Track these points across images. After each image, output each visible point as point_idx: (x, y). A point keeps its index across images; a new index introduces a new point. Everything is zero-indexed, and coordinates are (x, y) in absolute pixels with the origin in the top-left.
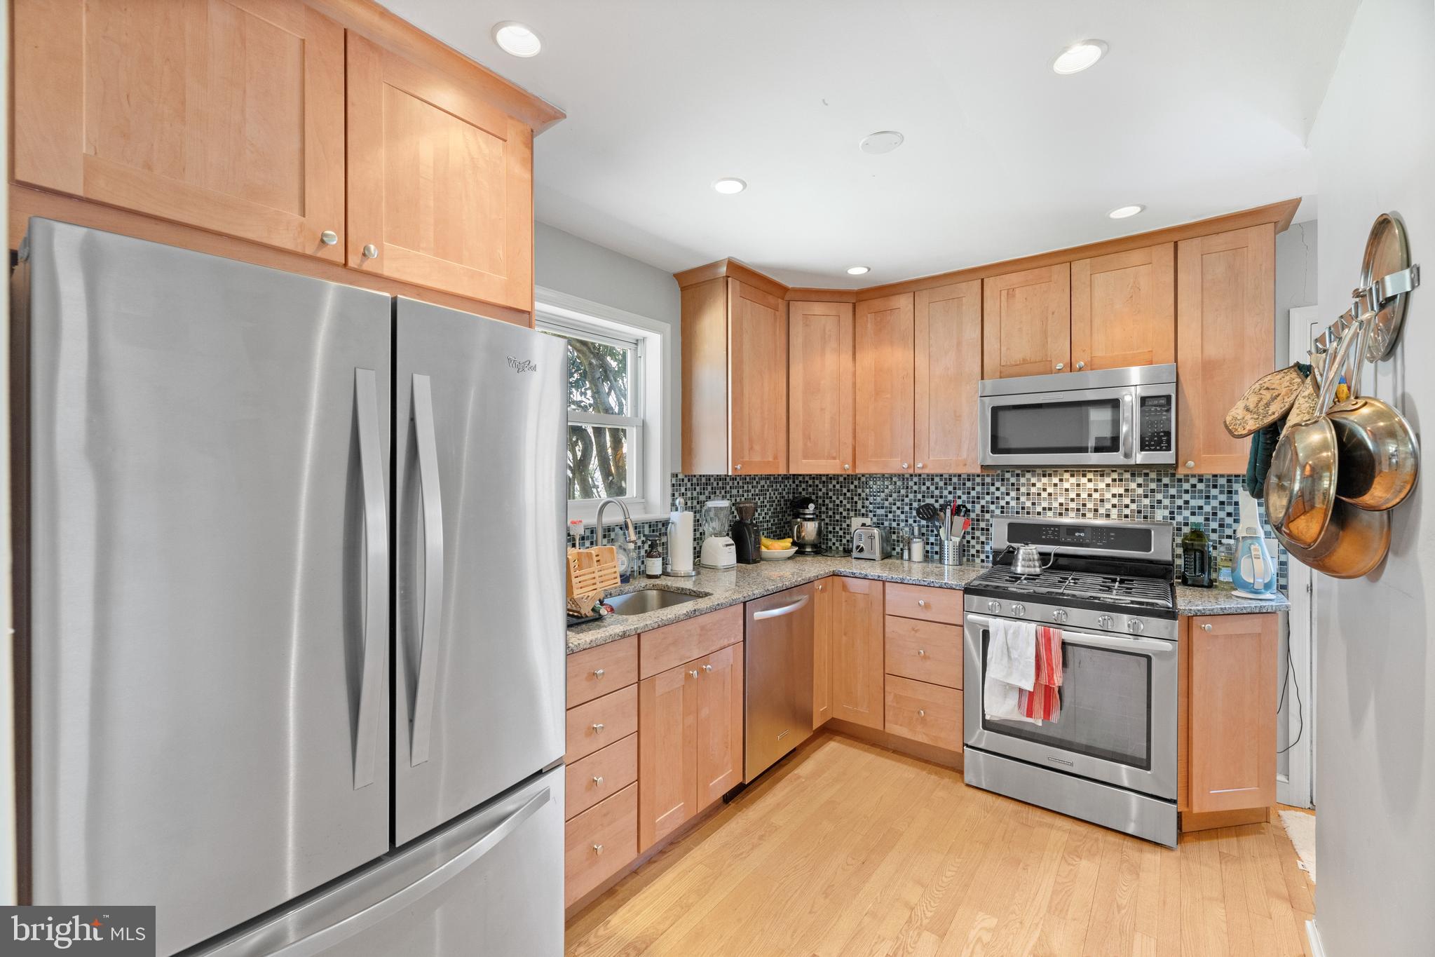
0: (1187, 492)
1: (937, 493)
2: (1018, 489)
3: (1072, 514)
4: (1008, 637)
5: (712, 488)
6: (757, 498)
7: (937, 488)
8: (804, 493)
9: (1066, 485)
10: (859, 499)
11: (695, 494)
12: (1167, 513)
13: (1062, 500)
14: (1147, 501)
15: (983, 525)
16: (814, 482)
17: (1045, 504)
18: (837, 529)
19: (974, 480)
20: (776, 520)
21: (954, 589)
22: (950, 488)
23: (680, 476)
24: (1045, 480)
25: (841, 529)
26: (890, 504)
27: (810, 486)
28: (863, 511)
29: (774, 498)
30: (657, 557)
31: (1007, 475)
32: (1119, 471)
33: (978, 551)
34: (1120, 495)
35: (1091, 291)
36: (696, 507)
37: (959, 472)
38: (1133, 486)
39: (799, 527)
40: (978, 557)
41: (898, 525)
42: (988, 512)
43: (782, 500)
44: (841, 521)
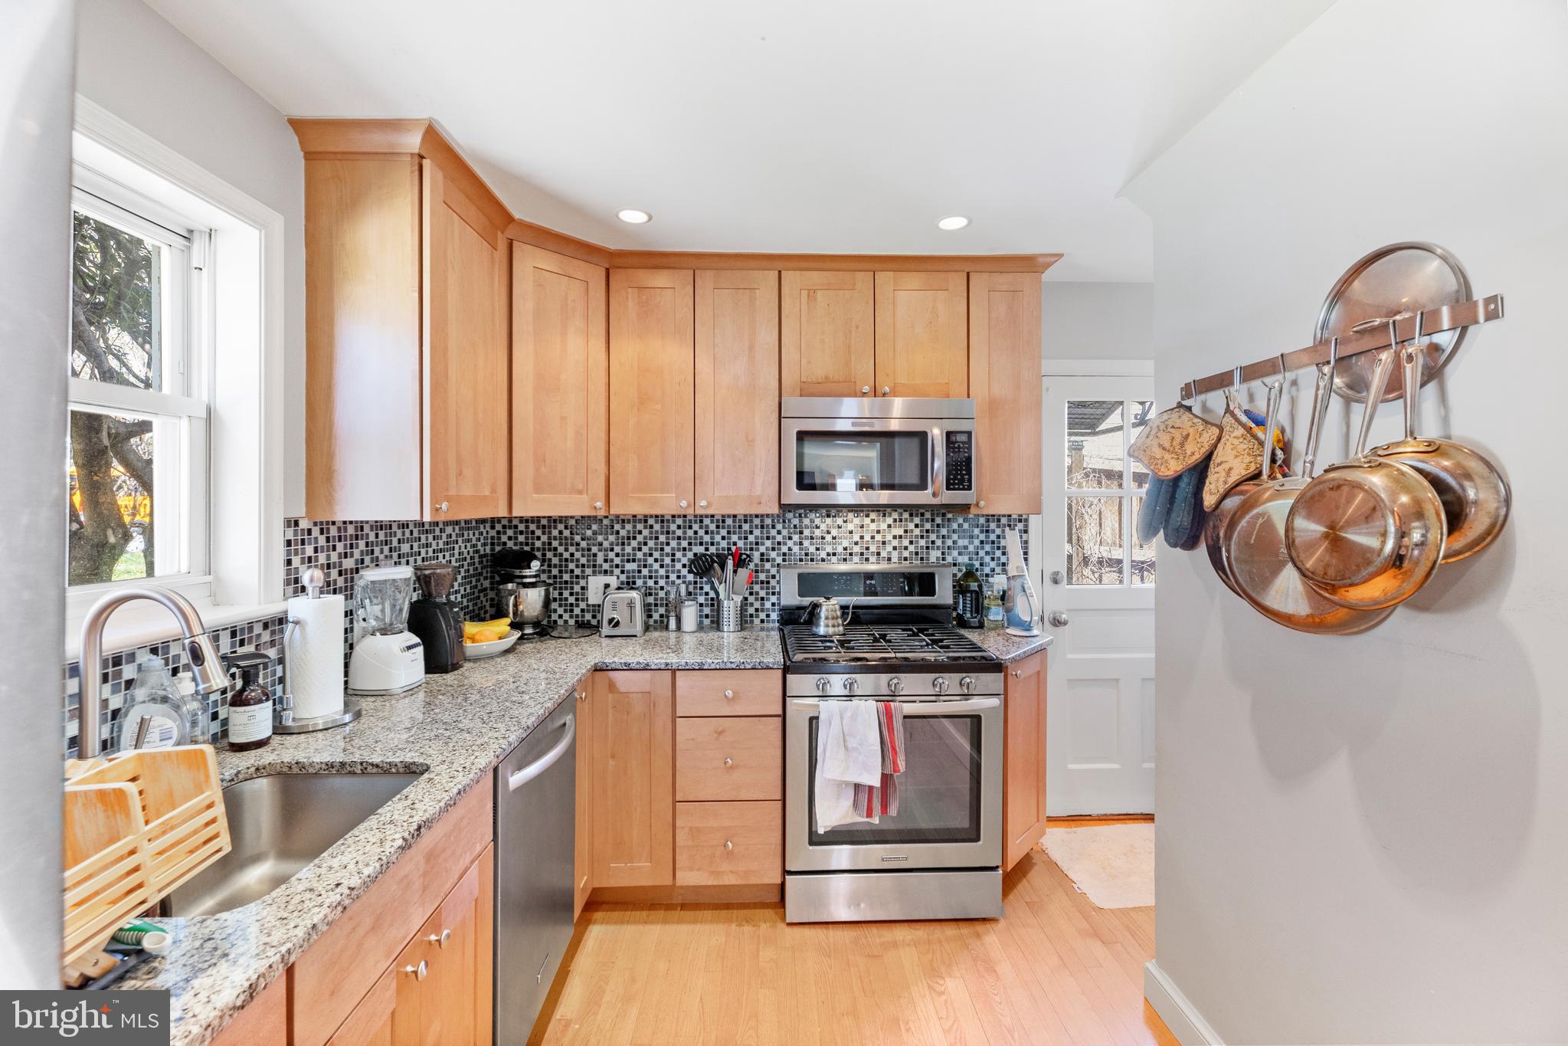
0: (954, 531)
1: (707, 538)
2: (801, 533)
3: (856, 559)
4: (844, 722)
5: (367, 544)
6: (441, 555)
7: (707, 533)
8: (510, 544)
9: (850, 527)
10: (600, 550)
11: (334, 557)
12: (939, 554)
13: (845, 543)
14: (922, 543)
15: (762, 577)
16: (527, 527)
17: (829, 549)
18: (566, 594)
19: (751, 521)
20: (468, 587)
21: (771, 668)
22: (724, 532)
23: (304, 524)
24: (829, 521)
25: (571, 594)
26: (645, 555)
27: (521, 533)
28: (606, 566)
29: (466, 555)
30: (260, 701)
31: (790, 515)
32: (900, 510)
33: (757, 610)
34: (901, 537)
35: (894, 309)
36: (340, 583)
37: (735, 513)
38: (911, 526)
39: (516, 597)
40: (757, 616)
41: (656, 583)
42: (768, 560)
43: (476, 555)
44: (572, 583)
